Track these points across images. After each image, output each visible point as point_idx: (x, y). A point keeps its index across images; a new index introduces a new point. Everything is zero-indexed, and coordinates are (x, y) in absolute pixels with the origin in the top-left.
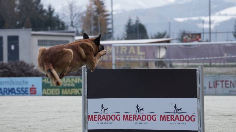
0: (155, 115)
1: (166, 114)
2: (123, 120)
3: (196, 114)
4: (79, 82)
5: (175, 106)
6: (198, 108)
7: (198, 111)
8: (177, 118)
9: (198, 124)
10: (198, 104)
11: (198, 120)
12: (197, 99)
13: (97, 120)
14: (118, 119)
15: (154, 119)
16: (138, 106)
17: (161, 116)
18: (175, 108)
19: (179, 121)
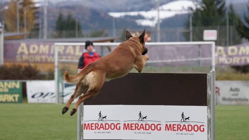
0: (160, 125)
1: (172, 123)
2: (124, 129)
3: (206, 124)
4: (13, 87)
5: (183, 114)
6: (208, 117)
7: (208, 121)
8: (184, 128)
9: (208, 134)
10: (208, 113)
11: (208, 130)
12: (207, 106)
13: (94, 129)
14: (118, 128)
15: (159, 128)
16: (140, 114)
17: (167, 125)
18: (183, 117)
19: (186, 131)
